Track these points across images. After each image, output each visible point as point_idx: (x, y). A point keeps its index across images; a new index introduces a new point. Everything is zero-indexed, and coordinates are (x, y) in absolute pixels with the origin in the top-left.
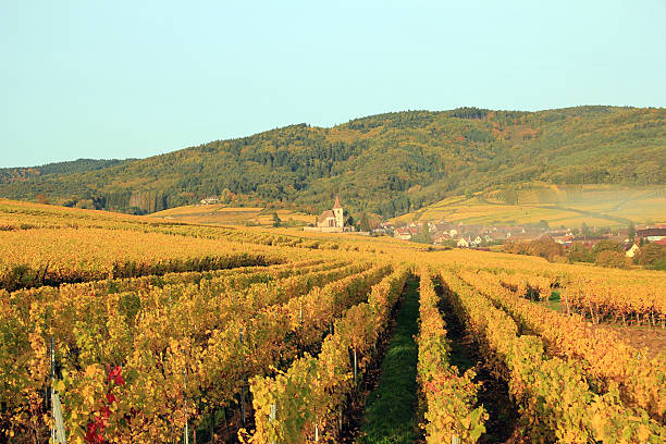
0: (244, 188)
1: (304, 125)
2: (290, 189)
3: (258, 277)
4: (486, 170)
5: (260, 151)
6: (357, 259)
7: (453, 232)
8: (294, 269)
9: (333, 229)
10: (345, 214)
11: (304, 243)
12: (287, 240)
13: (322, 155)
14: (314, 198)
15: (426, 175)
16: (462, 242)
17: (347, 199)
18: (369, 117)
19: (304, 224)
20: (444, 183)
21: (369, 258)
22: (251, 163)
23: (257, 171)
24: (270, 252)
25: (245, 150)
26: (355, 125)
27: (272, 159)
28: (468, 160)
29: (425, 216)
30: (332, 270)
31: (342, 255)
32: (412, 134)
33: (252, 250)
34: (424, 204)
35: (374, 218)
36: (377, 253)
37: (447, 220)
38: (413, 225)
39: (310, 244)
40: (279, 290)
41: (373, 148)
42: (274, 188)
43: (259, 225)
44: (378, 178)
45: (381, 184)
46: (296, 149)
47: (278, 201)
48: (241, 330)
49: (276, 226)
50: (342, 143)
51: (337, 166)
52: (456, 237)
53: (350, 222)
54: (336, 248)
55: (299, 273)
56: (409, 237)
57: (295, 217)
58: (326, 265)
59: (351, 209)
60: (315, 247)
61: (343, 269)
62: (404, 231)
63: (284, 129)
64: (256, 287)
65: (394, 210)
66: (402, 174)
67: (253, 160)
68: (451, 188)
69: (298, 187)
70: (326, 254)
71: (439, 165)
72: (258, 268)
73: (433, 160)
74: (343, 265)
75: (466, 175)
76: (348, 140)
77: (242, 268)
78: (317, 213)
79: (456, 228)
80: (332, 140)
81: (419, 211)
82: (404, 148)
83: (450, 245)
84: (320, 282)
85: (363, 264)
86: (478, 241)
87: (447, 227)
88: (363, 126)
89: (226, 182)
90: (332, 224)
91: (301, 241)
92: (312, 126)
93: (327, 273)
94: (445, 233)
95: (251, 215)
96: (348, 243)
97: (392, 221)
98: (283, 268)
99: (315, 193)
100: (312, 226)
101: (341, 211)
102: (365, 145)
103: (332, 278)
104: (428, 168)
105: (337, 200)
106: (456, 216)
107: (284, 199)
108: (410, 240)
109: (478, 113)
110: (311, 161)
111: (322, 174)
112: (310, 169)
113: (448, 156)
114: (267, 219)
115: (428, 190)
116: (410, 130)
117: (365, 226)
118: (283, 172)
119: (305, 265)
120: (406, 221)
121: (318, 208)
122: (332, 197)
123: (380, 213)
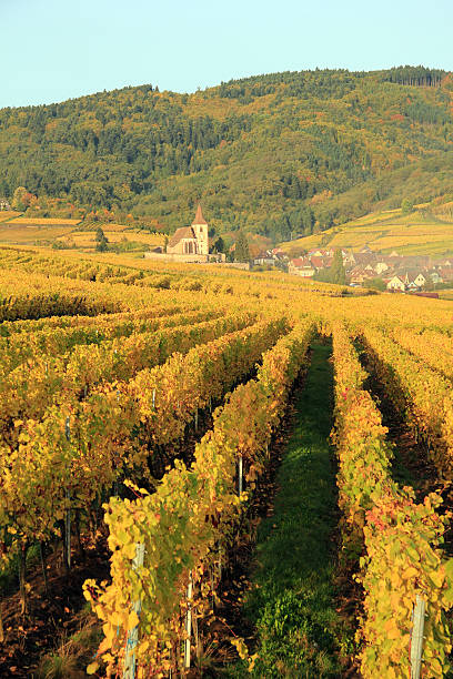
0: (50, 187)
1: (149, 88)
2: (124, 191)
3: (82, 334)
4: (437, 169)
5: (78, 127)
6: (233, 306)
7: (381, 267)
8: (136, 322)
9: (193, 257)
10: (211, 233)
11: (147, 279)
12: (120, 274)
13: (177, 138)
14: (162, 206)
15: (342, 174)
16: (395, 282)
17: (216, 211)
18: (253, 78)
19: (146, 248)
20: (368, 188)
21: (252, 306)
22: (61, 146)
23: (71, 160)
24: (94, 292)
25: (53, 125)
26: (232, 91)
27: (96, 141)
28: (408, 151)
29: (337, 241)
30: (196, 325)
31: (208, 301)
32: (321, 108)
33: (67, 288)
34: (335, 221)
35: (256, 241)
36: (262, 298)
37: (373, 248)
38: (318, 254)
39: (158, 281)
40: (117, 356)
41: (258, 129)
42: (98, 188)
43: (75, 247)
44: (264, 178)
45: (269, 187)
46: (135, 126)
47: (105, 210)
48: (67, 421)
49: (102, 249)
50: (209, 120)
51: (200, 156)
52: (386, 274)
53: (218, 247)
54: (197, 288)
55: (143, 329)
56: (311, 273)
57: (132, 237)
58: (186, 316)
59: (221, 226)
60: (165, 286)
61: (212, 323)
62: (304, 263)
63: (116, 92)
64: (82, 350)
65: (288, 228)
66: (304, 173)
67: (66, 141)
68: (380, 196)
69: (136, 189)
70: (184, 298)
71: (363, 157)
72: (80, 318)
73: (353, 150)
74: (210, 316)
75: (405, 177)
76: (219, 115)
77: (55, 319)
78: (167, 231)
79: (386, 260)
80: (193, 113)
81: (329, 232)
82: (308, 131)
83: (376, 288)
84: (180, 344)
85: (242, 316)
86: (420, 281)
87: (372, 258)
88: (243, 93)
89: (21, 177)
90: (190, 248)
91: (142, 276)
92: (161, 91)
93: (188, 328)
94: (369, 267)
95: (61, 231)
96: (217, 281)
97: (285, 247)
98: (119, 320)
99: (164, 199)
100: (158, 251)
101: (205, 227)
102: (245, 124)
103: (198, 338)
104: (344, 163)
105: (199, 211)
106: (387, 242)
107: (115, 207)
108: (313, 278)
109: (427, 77)
110: (158, 146)
111: (175, 169)
112: (158, 160)
113: (376, 145)
114: (87, 238)
115: (343, 200)
116: (317, 101)
117: (242, 254)
118: (114, 163)
119: (151, 315)
120: (308, 247)
121: (168, 223)
122: (191, 205)
123: (267, 232)
